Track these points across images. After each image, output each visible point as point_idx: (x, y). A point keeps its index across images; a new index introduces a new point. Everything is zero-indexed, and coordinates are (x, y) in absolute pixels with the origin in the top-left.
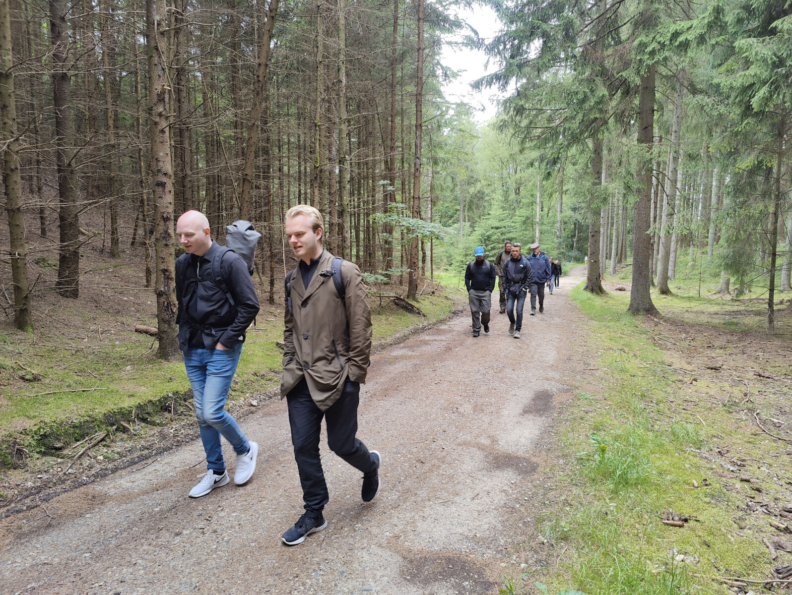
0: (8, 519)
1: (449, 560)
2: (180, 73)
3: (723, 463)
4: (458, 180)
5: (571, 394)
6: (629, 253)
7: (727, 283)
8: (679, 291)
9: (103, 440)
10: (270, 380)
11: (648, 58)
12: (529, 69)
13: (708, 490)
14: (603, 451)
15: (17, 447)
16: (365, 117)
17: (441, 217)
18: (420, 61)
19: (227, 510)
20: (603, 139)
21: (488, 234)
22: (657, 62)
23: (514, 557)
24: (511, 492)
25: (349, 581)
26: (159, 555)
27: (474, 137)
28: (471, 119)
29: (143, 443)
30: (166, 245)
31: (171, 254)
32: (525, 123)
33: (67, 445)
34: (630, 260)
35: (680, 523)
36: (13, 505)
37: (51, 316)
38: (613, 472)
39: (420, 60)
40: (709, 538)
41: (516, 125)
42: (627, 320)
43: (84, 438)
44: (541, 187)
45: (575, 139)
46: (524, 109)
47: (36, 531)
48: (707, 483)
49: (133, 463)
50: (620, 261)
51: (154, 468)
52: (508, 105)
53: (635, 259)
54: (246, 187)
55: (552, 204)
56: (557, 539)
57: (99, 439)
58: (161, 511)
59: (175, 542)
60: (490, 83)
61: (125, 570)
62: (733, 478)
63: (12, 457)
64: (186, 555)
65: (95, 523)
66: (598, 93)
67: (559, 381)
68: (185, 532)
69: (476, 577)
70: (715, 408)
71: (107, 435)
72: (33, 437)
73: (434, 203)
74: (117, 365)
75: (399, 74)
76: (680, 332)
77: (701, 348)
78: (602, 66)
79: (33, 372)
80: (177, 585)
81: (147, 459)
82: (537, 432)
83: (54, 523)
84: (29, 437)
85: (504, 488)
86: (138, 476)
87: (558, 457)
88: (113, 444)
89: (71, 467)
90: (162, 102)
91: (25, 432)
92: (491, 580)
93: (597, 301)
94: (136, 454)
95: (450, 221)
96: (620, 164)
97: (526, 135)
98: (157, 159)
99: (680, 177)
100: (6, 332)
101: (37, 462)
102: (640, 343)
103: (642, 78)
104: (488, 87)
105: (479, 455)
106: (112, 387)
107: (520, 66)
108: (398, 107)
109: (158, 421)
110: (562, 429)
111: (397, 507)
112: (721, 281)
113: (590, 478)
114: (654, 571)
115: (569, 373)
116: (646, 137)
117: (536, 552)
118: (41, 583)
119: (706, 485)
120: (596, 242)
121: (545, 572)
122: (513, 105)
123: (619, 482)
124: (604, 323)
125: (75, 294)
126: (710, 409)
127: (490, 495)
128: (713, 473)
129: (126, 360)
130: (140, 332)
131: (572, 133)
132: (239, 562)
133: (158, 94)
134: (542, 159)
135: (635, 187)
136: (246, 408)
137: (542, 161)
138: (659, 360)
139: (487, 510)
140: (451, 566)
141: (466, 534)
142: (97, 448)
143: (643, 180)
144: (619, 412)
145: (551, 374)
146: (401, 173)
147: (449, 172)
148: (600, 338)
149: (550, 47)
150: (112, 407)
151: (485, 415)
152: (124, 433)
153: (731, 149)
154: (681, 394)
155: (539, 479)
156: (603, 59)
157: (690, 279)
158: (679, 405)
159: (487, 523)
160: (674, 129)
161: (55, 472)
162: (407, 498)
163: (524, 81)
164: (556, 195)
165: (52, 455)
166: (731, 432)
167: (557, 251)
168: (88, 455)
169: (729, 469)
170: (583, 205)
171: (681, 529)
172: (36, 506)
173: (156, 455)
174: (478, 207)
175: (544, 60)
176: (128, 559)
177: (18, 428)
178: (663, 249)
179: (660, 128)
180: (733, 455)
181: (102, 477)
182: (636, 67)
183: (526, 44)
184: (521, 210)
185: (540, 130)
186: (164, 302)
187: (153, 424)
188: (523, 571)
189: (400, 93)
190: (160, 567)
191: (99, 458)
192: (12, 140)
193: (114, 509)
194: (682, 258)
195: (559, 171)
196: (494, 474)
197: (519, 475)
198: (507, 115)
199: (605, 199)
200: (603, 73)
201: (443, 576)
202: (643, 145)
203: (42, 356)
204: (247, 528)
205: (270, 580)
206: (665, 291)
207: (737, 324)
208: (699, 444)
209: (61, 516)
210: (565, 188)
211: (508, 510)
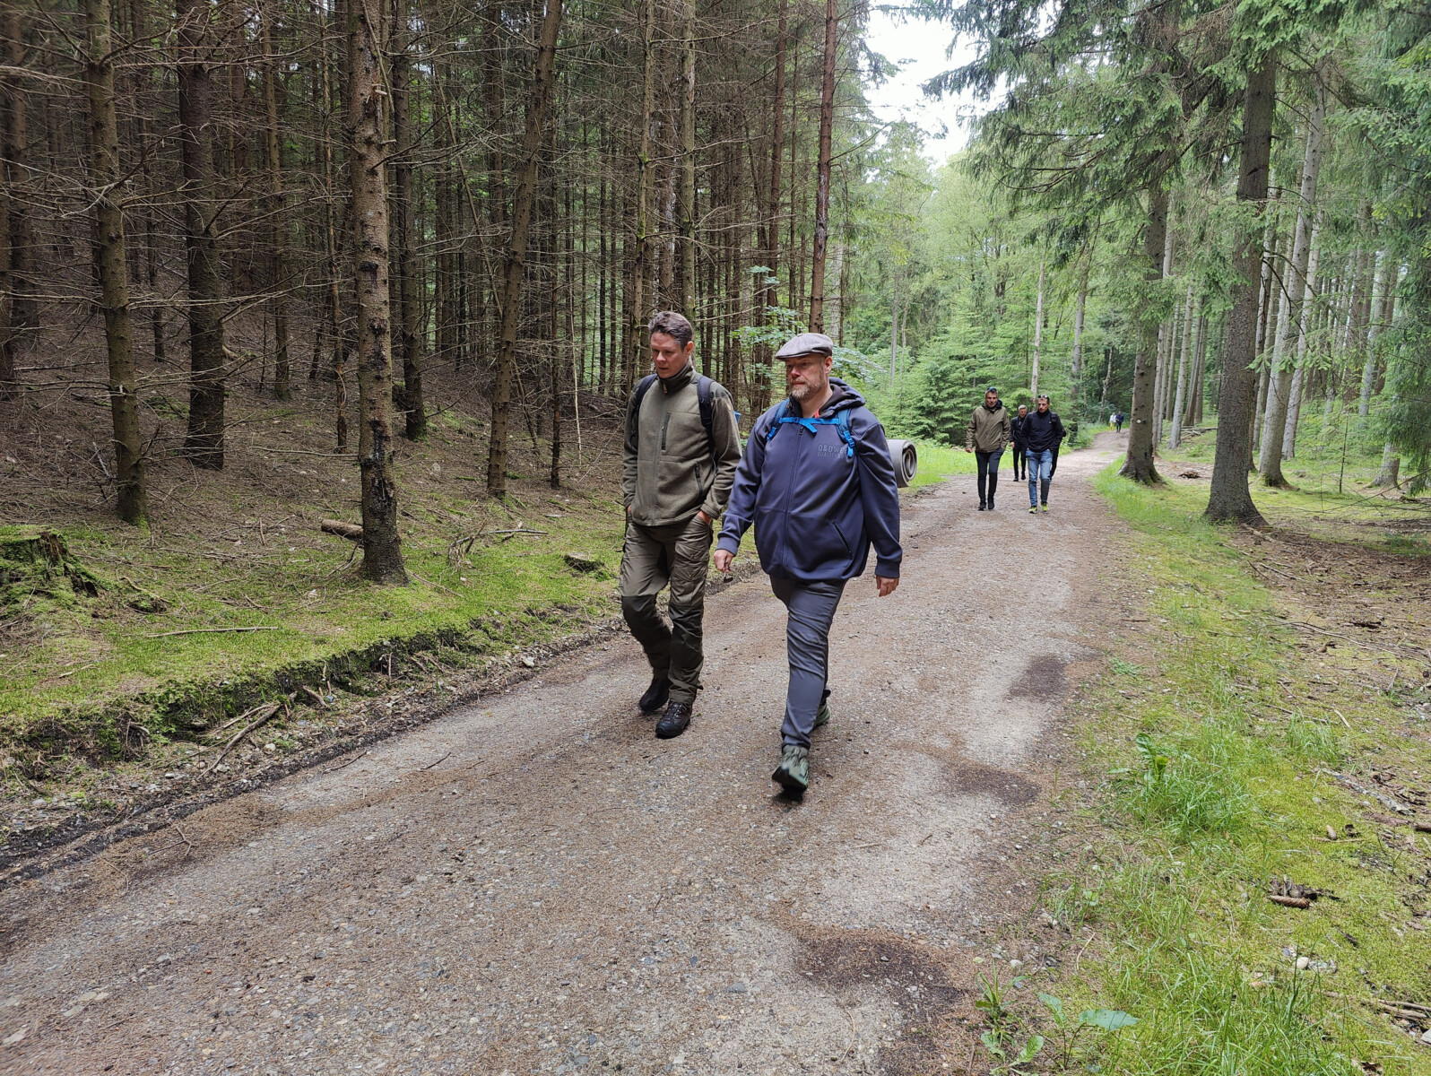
0: (119, 845)
1: (881, 947)
2: (400, 65)
3: (1383, 798)
4: (889, 268)
5: (1097, 662)
6: (1206, 409)
7: (1395, 467)
8: (1302, 480)
9: (274, 716)
10: (555, 622)
11: (1264, 38)
12: (1035, 56)
13: (1355, 845)
14: (1161, 767)
15: (130, 723)
16: (725, 148)
17: (857, 336)
18: (831, 43)
19: (490, 844)
20: (1168, 192)
21: (942, 368)
22: (1279, 45)
23: (999, 948)
24: (990, 833)
25: (706, 974)
26: (377, 916)
27: (924, 186)
28: (918, 153)
29: (341, 723)
30: (378, 378)
31: (386, 394)
32: (1020, 160)
33: (213, 722)
34: (1211, 421)
35: (1302, 901)
36: (126, 822)
37: (177, 500)
38: (1180, 806)
39: (832, 41)
40: (1357, 931)
41: (1005, 163)
42: (1204, 531)
43: (243, 712)
44: (1045, 282)
45: (1117, 191)
46: (1021, 133)
47: (166, 868)
48: (1354, 831)
49: (325, 757)
50: (1189, 423)
51: (361, 768)
52: (990, 125)
53: (1222, 418)
54: (513, 275)
55: (1065, 315)
56: (1077, 920)
57: (267, 714)
58: (377, 841)
59: (404, 895)
60: (958, 85)
61: (320, 939)
62: (1401, 824)
63: (123, 741)
64: (423, 917)
65: (265, 858)
66: (1163, 103)
67: (1075, 640)
68: (419, 878)
69: (931, 978)
70: (1368, 697)
71: (282, 708)
72: (156, 707)
73: (845, 309)
74: (293, 588)
75: (789, 67)
76: (1303, 557)
77: (1343, 587)
78: (1174, 51)
79: (153, 596)
80: (410, 969)
81: (348, 751)
82: (1037, 730)
83: (196, 854)
84: (149, 708)
85: (978, 827)
86: (335, 780)
87: (1076, 775)
88: (291, 724)
89: (221, 761)
90: (373, 119)
91: (142, 699)
92: (957, 985)
93: (1146, 496)
94: (330, 743)
95: (874, 344)
96: (1202, 238)
97: (1023, 182)
98: (362, 222)
99: (1312, 265)
100: (103, 526)
101: (164, 750)
102: (1228, 575)
103: (1252, 77)
104: (955, 92)
105: (931, 766)
106: (287, 625)
107: (1018, 52)
108: (786, 130)
109: (366, 688)
110: (1083, 726)
111: (786, 853)
112: (1383, 463)
113: (1135, 814)
114: (1254, 984)
115: (1094, 626)
116: (1254, 188)
117: (1038, 941)
118: (181, 955)
119: (1352, 835)
120: (1148, 387)
121: (1055, 977)
122: (1000, 126)
123: (1191, 825)
124: (1159, 537)
125: (217, 463)
126: (1360, 699)
127: (953, 837)
128: (1364, 814)
129: (307, 580)
130: (331, 532)
131: (1111, 181)
132: (514, 932)
133: (364, 104)
134: (1052, 229)
135: (1227, 283)
136: (515, 670)
137: (1052, 233)
138: (1264, 606)
139: (947, 863)
140: (884, 958)
141: (910, 903)
142: (264, 729)
143: (1244, 270)
144: (1189, 699)
145: (1061, 627)
146: (788, 254)
147: (873, 252)
148: (1153, 563)
149: (1076, 15)
150: (289, 659)
151: (942, 696)
152: (309, 705)
153: (1416, 213)
154: (1306, 669)
155: (1041, 814)
156: (1177, 38)
157: (1323, 458)
158: (1301, 690)
159: (948, 887)
160: (1306, 173)
161: (195, 769)
162: (803, 837)
163: (1023, 79)
164: (1073, 297)
165: (189, 739)
166: (1398, 741)
167: (1072, 403)
168: (250, 742)
169: (1394, 809)
170: (1124, 317)
171: (1304, 913)
172: (165, 826)
173: (363, 745)
174: (925, 319)
175: (1065, 41)
176: (324, 919)
177: (131, 692)
178: (1275, 402)
179: (1278, 173)
180: (1401, 784)
181: (273, 779)
182: (1240, 55)
183: (1031, 9)
184: (1006, 325)
185: (1048, 174)
186: (373, 480)
187: (358, 691)
188: (1015, 972)
189: (791, 103)
190: (380, 936)
191: (267, 746)
192: (113, 185)
193: (297, 834)
194: (1310, 420)
195: (1082, 252)
196: (960, 802)
197: (1005, 804)
198: (989, 144)
199: (1168, 305)
200: (1178, 66)
201: (871, 973)
202: (1248, 202)
203: (166, 569)
204: (526, 877)
205: (569, 966)
206: (1275, 480)
207: (1411, 544)
208: (1338, 761)
209: (207, 844)
210: (1091, 284)
211: (985, 865)
